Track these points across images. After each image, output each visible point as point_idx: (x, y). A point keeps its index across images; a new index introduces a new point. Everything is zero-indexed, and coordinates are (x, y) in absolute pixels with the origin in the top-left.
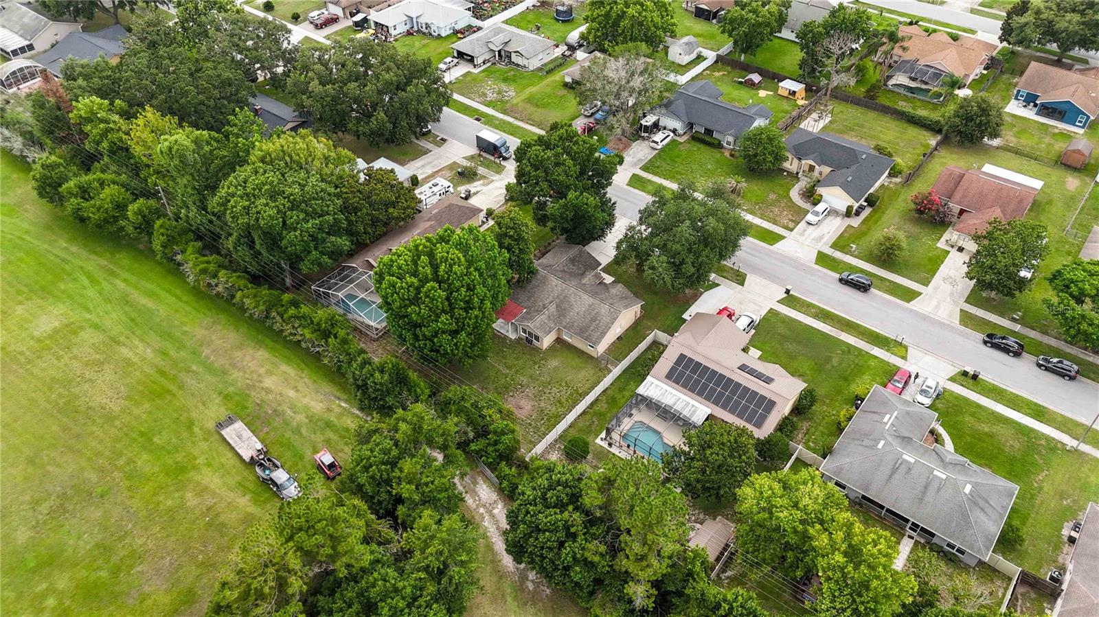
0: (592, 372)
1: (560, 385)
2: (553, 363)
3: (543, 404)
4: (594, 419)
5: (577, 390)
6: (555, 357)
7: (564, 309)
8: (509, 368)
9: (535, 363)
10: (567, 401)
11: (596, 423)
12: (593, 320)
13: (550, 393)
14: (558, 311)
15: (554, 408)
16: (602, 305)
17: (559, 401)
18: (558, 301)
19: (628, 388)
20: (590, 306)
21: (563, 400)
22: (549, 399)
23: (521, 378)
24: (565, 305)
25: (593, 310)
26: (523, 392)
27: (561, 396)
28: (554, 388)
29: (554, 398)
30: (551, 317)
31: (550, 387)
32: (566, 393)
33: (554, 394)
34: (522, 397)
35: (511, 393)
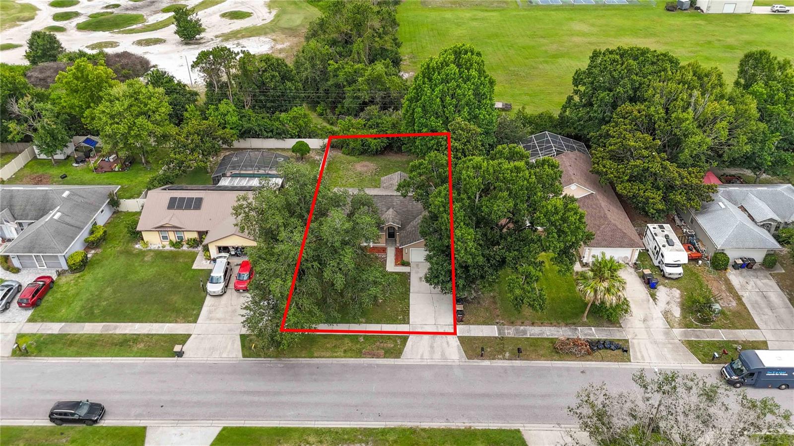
1: (350, 184)
3: (350, 172)
13: (352, 178)
22: (349, 176)
26: (371, 173)
27: (343, 180)
28: (352, 181)
29: (347, 178)
30: (390, 186)
31: (356, 181)
32: (341, 182)
33: (350, 179)
34: (369, 171)
35: (378, 169)
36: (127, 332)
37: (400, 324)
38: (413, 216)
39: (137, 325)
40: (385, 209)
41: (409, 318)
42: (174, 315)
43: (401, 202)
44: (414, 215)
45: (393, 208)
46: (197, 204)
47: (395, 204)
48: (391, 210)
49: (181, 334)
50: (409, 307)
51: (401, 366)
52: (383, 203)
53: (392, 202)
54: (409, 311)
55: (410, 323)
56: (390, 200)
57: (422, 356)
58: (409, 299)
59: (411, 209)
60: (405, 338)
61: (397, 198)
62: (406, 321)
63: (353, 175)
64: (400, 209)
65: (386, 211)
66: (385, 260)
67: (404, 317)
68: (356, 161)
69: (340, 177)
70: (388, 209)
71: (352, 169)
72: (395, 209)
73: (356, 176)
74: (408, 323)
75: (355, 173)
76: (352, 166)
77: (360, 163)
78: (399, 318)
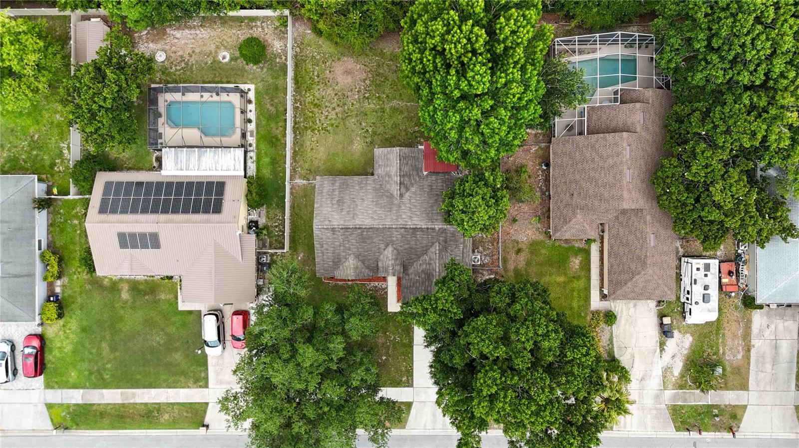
0: (316, 163)
1: (332, 125)
2: (358, 146)
3: (330, 91)
4: (272, 109)
5: (313, 130)
6: (362, 154)
7: (382, 196)
8: (394, 110)
9: (375, 133)
10: (312, 112)
11: (268, 106)
12: (341, 202)
13: (334, 109)
14: (388, 191)
15: (317, 94)
16: (342, 222)
17: (317, 106)
18: (396, 202)
19: (270, 167)
20: (355, 214)
21: (316, 110)
22: (329, 102)
23: (372, 105)
24: (385, 201)
25: (348, 213)
26: (358, 92)
27: (322, 113)
28: (335, 117)
29: (326, 107)
30: (387, 179)
31: (340, 115)
32: (320, 120)
33: (330, 110)
34: (355, 86)
35: (368, 82)
36: (146, 400)
37: (404, 387)
38: (417, 255)
39: (153, 391)
40: (382, 246)
41: (412, 379)
42: (182, 379)
43: (402, 237)
44: (418, 253)
45: (392, 245)
46: (152, 241)
47: (394, 239)
48: (390, 249)
49: (199, 403)
50: (413, 364)
51: (405, 438)
52: (381, 238)
53: (391, 236)
54: (412, 369)
55: (414, 386)
56: (388, 233)
57: (425, 425)
58: (412, 354)
59: (414, 246)
60: (409, 405)
61: (397, 231)
62: (409, 384)
63: (334, 99)
64: (401, 246)
65: (384, 249)
66: (386, 293)
67: (407, 378)
68: (335, 57)
69: (316, 104)
70: (387, 246)
71: (331, 80)
72: (394, 246)
73: (339, 103)
74: (412, 386)
75: (336, 94)
76: (330, 72)
77: (341, 63)
78: (404, 379)
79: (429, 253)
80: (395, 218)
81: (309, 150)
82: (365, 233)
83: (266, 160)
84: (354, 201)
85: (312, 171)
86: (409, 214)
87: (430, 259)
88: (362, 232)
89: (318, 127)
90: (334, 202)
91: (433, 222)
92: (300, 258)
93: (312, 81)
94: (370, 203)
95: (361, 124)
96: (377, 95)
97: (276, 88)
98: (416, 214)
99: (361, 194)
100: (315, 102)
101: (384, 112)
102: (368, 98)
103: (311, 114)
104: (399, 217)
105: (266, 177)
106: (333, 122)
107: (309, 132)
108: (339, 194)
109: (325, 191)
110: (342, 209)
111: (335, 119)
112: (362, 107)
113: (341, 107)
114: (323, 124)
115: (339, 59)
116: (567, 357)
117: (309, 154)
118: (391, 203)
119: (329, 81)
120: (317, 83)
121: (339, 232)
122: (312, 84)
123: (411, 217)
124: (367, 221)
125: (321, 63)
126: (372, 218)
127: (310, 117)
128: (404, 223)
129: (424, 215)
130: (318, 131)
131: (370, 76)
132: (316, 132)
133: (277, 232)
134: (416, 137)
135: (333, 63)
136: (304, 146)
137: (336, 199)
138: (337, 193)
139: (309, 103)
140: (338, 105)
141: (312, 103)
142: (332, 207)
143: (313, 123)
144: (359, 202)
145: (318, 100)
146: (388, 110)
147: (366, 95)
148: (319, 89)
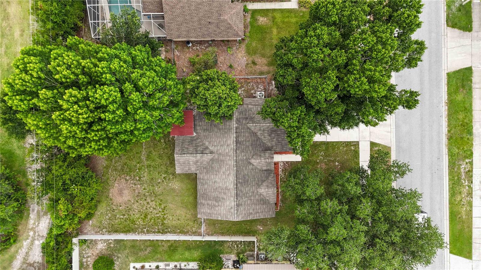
0: (189, 216)
1: (160, 204)
2: (176, 185)
3: (135, 206)
4: (149, 249)
5: (164, 219)
6: (182, 182)
7: (212, 167)
8: (148, 157)
9: (166, 172)
10: (151, 219)
11: (146, 253)
12: (217, 199)
13: (148, 203)
14: (208, 163)
15: (137, 216)
16: (232, 199)
17: (146, 216)
18: (216, 157)
19: (193, 251)
20: (226, 188)
21: (149, 217)
22: (143, 207)
23: (145, 174)
24: (216, 165)
25: (225, 193)
26: (135, 185)
27: (151, 212)
28: (154, 202)
29: (146, 209)
30: (199, 163)
31: (153, 199)
32: (156, 214)
33: (149, 206)
34: (131, 187)
35: (128, 178)
37: (359, 148)
40: (251, 167)
41: (353, 142)
43: (243, 152)
44: (256, 139)
47: (245, 158)
48: (253, 161)
50: (341, 142)
51: (398, 147)
52: (244, 168)
53: (243, 160)
54: (345, 142)
55: (358, 140)
56: (240, 163)
57: (388, 132)
58: (333, 142)
59: (250, 142)
60: (373, 144)
61: (239, 156)
62: (356, 144)
63: (141, 203)
64: (251, 152)
65: (253, 165)
66: (287, 162)
67: (352, 146)
68: (110, 203)
69: (144, 216)
70: (250, 163)
71: (127, 206)
72: (250, 158)
73: (143, 200)
74: (358, 142)
75: (137, 202)
76: (121, 206)
77: (114, 198)
78: (353, 148)
79: (256, 131)
80: (228, 158)
81: (179, 222)
82: (240, 181)
83: (187, 254)
84: (216, 189)
85: (195, 219)
86: (226, 147)
87: (260, 130)
88: (240, 183)
89: (162, 215)
90: (217, 204)
91: (231, 129)
92: (261, 228)
93: (128, 219)
94: (218, 177)
95: (159, 183)
96: (137, 170)
97: (133, 247)
98: (226, 141)
99: (211, 183)
100: (143, 217)
101: (150, 166)
102: (140, 178)
103: (152, 221)
104: (227, 155)
105: (200, 254)
106: (158, 203)
107: (165, 222)
108: (211, 200)
109: (209, 211)
110: (222, 198)
111: (156, 202)
112: (146, 182)
113: (146, 197)
114: (160, 212)
115: (111, 200)
116: (336, 20)
117: (183, 221)
118: (218, 160)
119: (128, 207)
120: (129, 216)
121: (240, 200)
122: (130, 219)
123: (228, 145)
124: (231, 179)
125: (114, 213)
126: (228, 175)
127: (155, 221)
128: (232, 151)
129: (226, 135)
130: (165, 215)
131: (123, 176)
132: (165, 216)
133: (241, 246)
134: (169, 141)
135: (114, 204)
136: (177, 225)
137: (215, 203)
138: (210, 202)
139: (144, 222)
140: (145, 200)
141: (144, 220)
142: (221, 206)
143: (159, 218)
144: (217, 185)
145: (141, 215)
146: (148, 162)
147: (138, 179)
148: (134, 214)
